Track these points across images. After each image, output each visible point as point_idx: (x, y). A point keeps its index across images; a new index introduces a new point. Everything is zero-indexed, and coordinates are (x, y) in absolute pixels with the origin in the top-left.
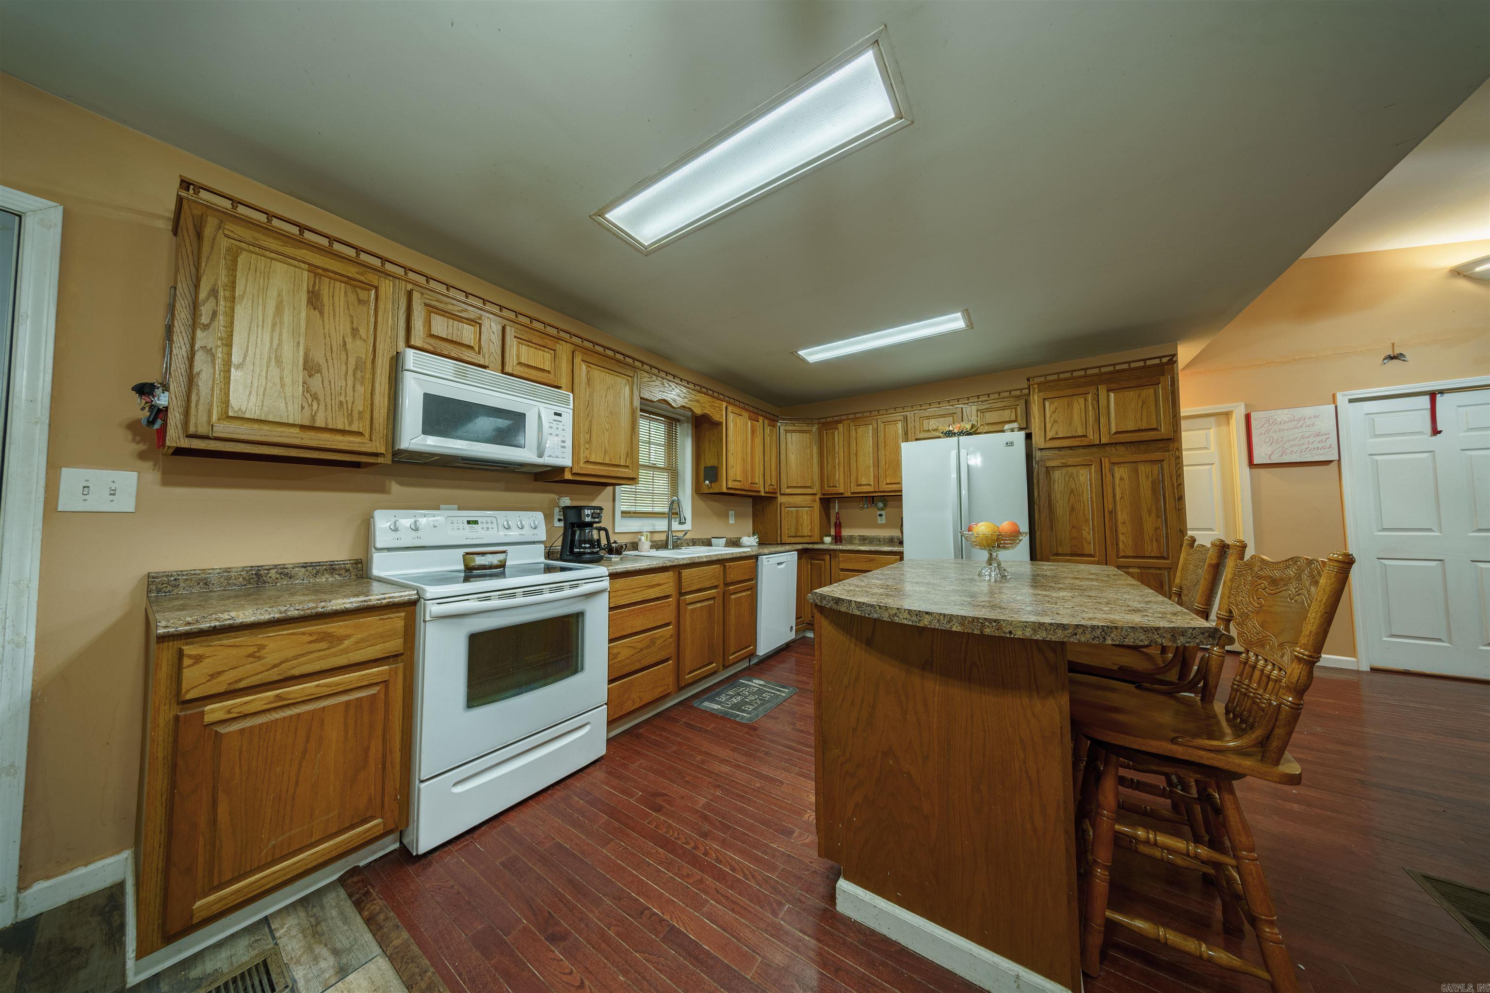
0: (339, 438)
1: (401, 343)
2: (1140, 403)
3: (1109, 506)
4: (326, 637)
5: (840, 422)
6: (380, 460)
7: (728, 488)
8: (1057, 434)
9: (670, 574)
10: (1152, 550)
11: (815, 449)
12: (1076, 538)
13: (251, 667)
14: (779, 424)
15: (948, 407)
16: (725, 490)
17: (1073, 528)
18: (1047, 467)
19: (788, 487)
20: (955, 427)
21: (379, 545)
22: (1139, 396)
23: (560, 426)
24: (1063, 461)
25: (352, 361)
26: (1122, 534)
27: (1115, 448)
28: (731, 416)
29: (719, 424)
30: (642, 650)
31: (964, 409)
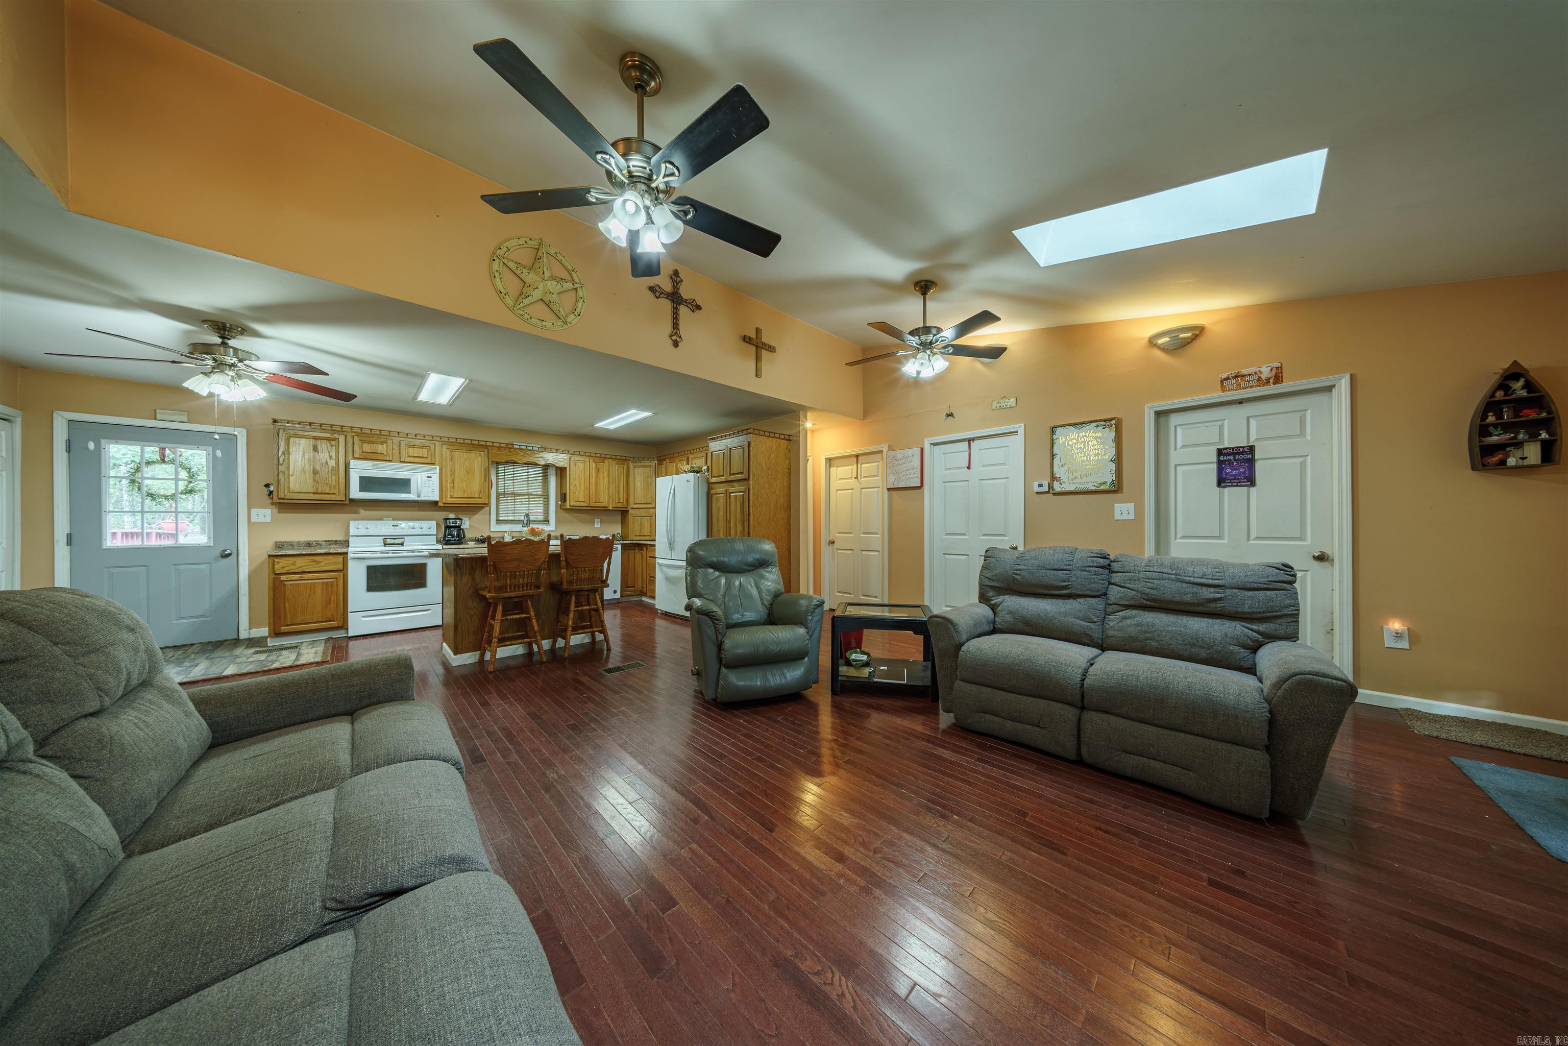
0: (327, 496)
1: (350, 458)
2: (740, 456)
3: (728, 517)
4: (314, 561)
6: (343, 503)
7: (572, 506)
8: (715, 474)
13: (291, 567)
14: (633, 463)
16: (569, 507)
19: (636, 504)
21: (351, 534)
22: (740, 452)
23: (431, 482)
24: (717, 490)
27: (732, 482)
28: (574, 462)
29: (565, 468)
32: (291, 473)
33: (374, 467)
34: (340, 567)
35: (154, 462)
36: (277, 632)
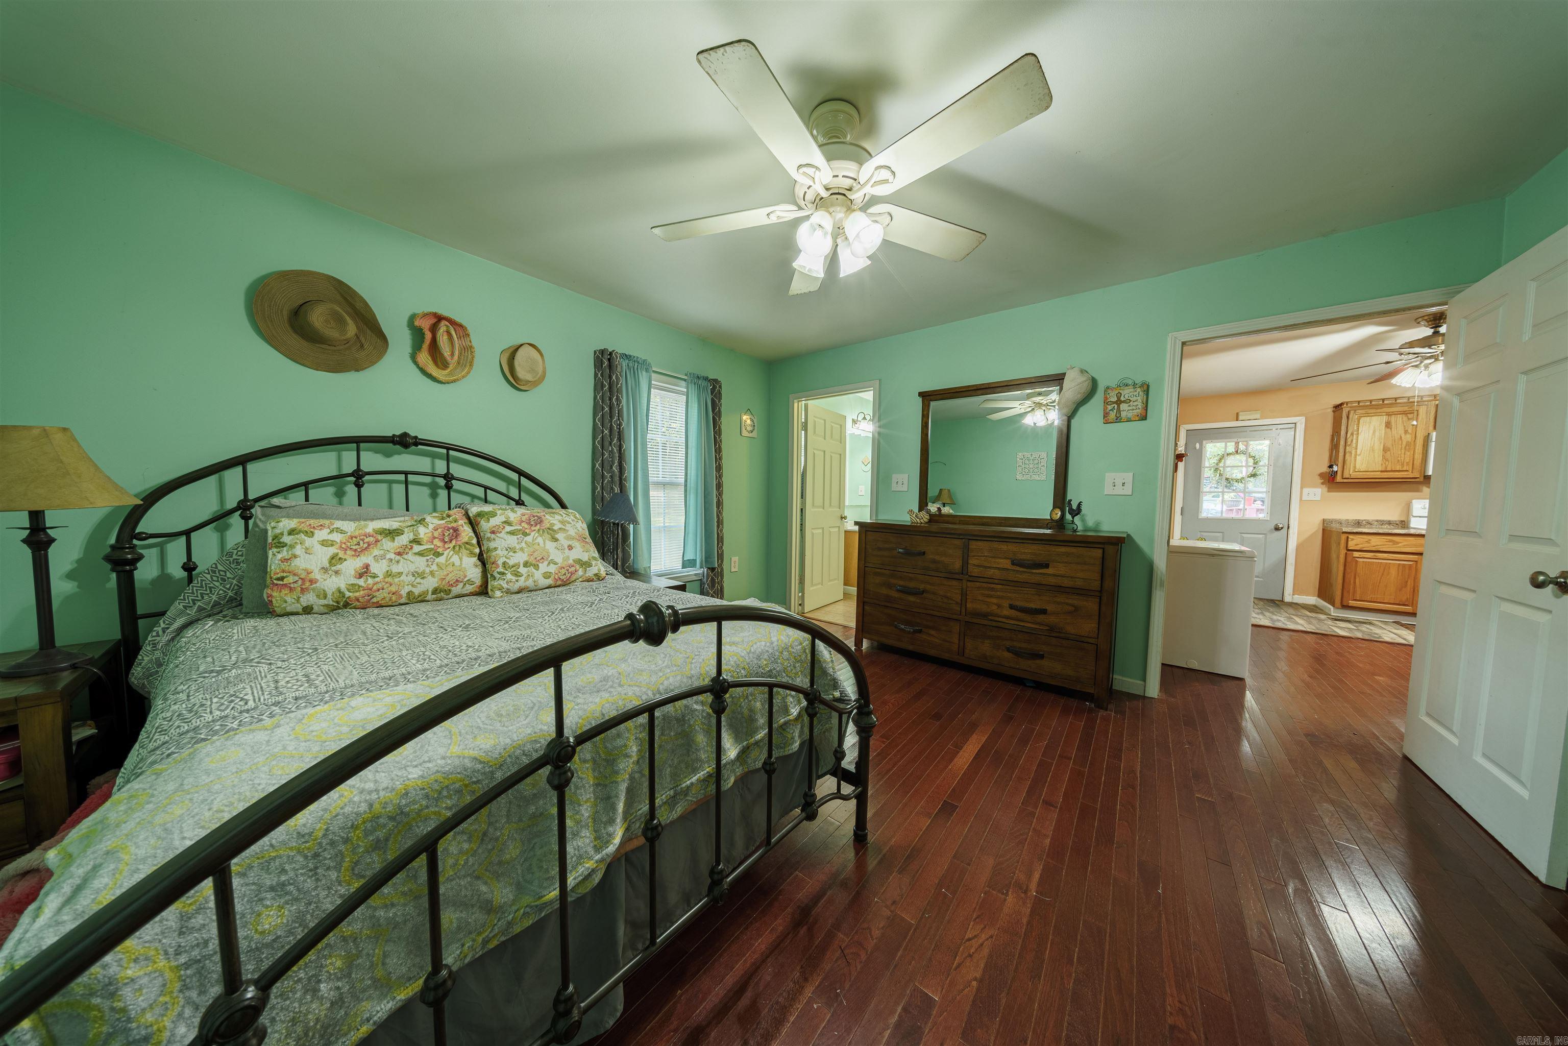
0: (1397, 473)
1: (1431, 428)
4: (1390, 541)
6: (1418, 480)
13: (1366, 545)
21: (1414, 515)
25: (1404, 443)
32: (1358, 453)
36: (1345, 604)
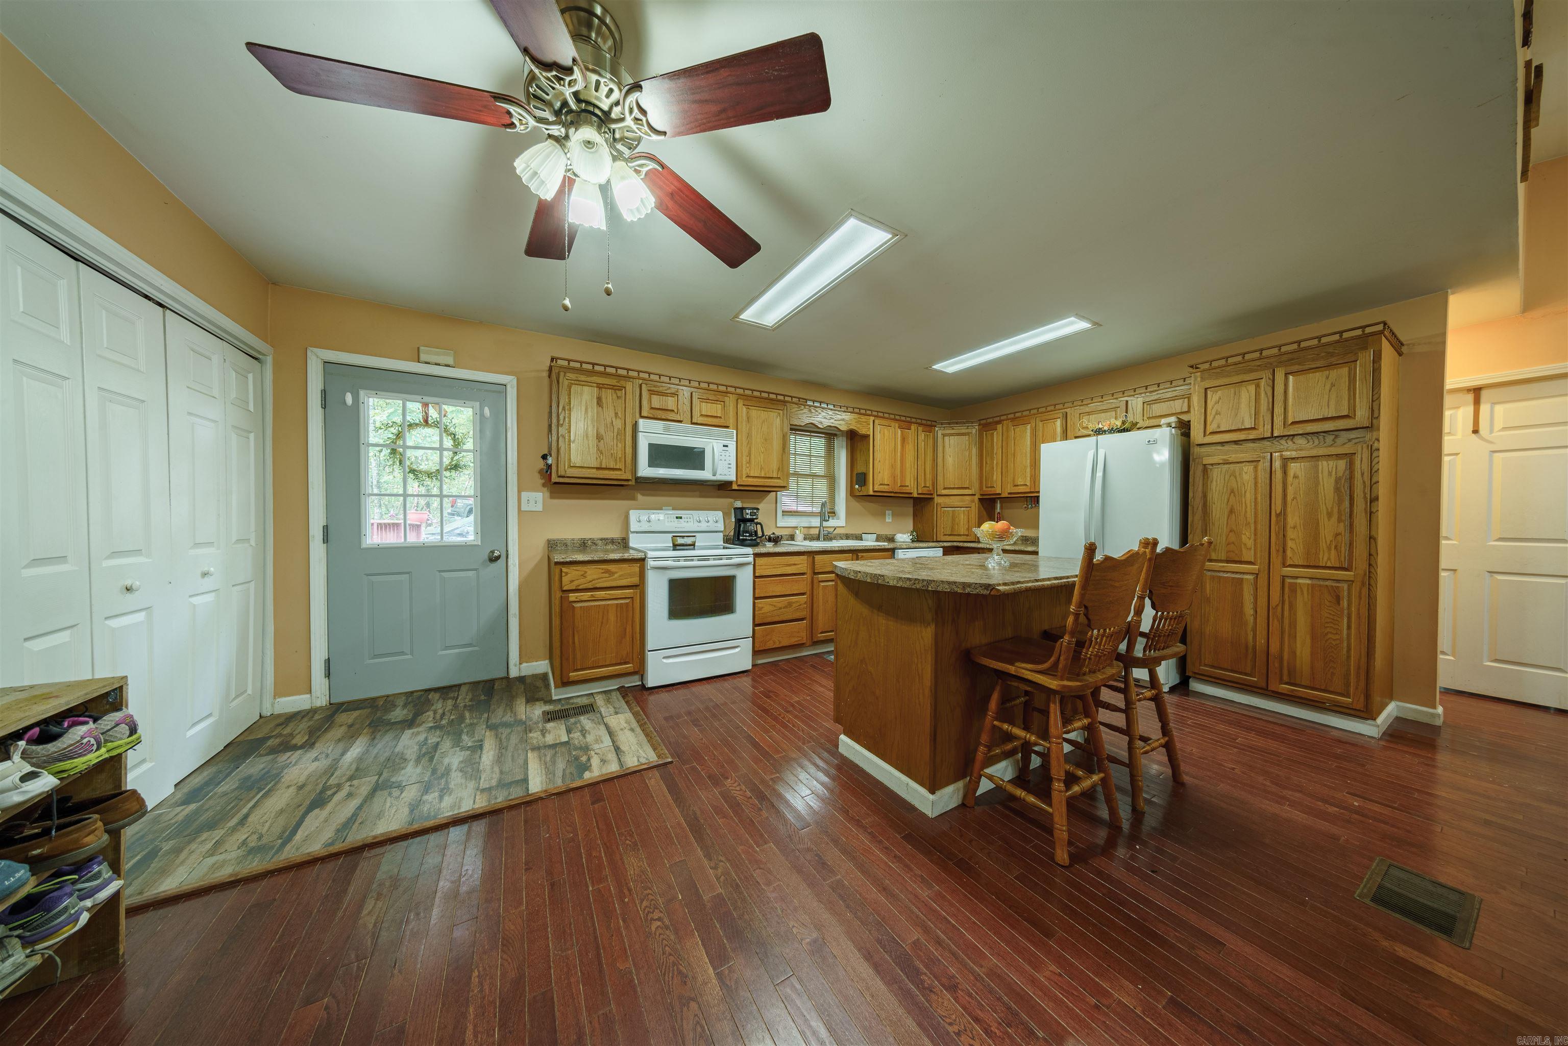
1: (638, 415)
2: (1328, 387)
3: (1277, 506)
4: (607, 571)
5: (999, 422)
6: (630, 483)
7: (874, 491)
8: (1219, 427)
9: (805, 557)
10: (1329, 559)
11: (974, 451)
12: (1233, 543)
13: (582, 580)
14: (937, 429)
15: (1111, 401)
16: (871, 493)
17: (1231, 531)
18: (1205, 465)
19: (945, 488)
20: (1104, 424)
21: (632, 530)
22: (1327, 378)
23: (727, 453)
24: (1225, 457)
25: (616, 430)
26: (1292, 539)
27: (1292, 440)
28: (878, 428)
29: (867, 436)
30: (780, 608)
31: (1130, 403)
32: (572, 438)
33: (667, 429)
34: (635, 580)
35: (417, 425)
36: (565, 681)
